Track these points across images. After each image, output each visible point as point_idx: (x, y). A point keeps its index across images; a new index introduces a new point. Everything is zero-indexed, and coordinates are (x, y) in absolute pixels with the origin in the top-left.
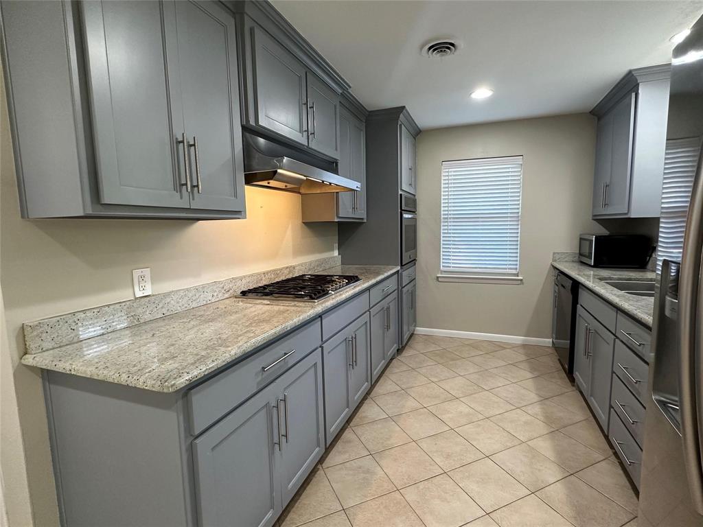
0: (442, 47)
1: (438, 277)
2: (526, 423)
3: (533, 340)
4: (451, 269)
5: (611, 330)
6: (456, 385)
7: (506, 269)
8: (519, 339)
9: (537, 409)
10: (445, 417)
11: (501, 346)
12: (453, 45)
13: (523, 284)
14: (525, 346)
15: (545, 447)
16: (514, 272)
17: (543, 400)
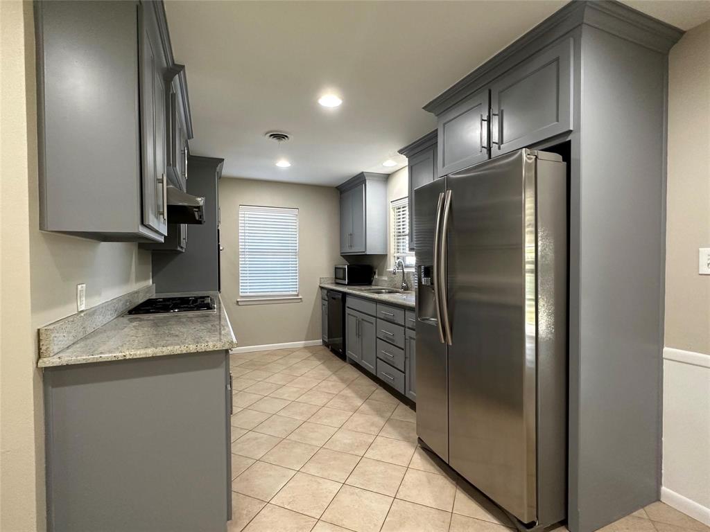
0: (279, 136)
1: (238, 302)
2: (333, 386)
3: (311, 343)
4: (248, 294)
5: (372, 314)
6: (278, 378)
7: (289, 291)
8: (301, 344)
9: (334, 377)
10: (285, 397)
11: (291, 351)
12: (286, 136)
13: (302, 301)
14: (306, 348)
15: (348, 392)
16: (296, 293)
17: (335, 373)
